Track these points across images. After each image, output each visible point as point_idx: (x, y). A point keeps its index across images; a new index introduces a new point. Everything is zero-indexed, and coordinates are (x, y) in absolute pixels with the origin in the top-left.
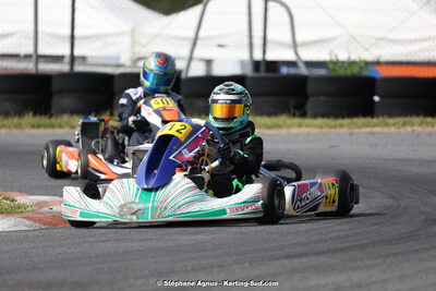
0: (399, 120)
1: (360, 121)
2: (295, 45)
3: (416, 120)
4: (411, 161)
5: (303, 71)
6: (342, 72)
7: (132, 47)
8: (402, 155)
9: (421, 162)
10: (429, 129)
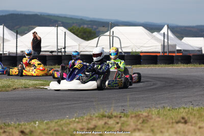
0: (148, 65)
1: (138, 66)
2: (121, 48)
3: (152, 65)
4: (151, 74)
5: (123, 54)
6: (133, 54)
7: (79, 48)
8: (149, 73)
9: (154, 74)
10: (155, 67)
